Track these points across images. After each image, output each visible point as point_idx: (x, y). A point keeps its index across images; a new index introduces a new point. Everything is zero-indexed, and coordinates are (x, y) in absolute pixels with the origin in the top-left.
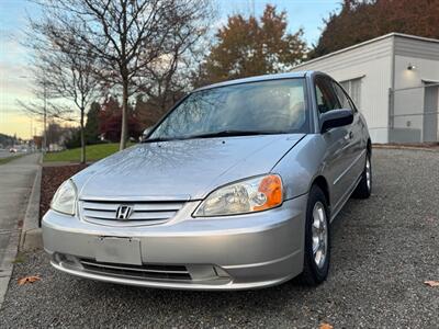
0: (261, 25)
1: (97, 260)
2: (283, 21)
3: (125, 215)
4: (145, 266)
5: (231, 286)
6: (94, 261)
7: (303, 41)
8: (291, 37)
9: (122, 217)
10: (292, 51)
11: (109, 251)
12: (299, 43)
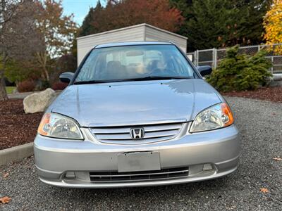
0: (45, 6)
1: (119, 171)
2: (60, 7)
3: (140, 135)
4: (163, 170)
5: (215, 175)
6: (116, 173)
7: (74, 21)
8: (66, 18)
9: (137, 137)
10: (67, 27)
11: (131, 163)
12: (72, 22)
